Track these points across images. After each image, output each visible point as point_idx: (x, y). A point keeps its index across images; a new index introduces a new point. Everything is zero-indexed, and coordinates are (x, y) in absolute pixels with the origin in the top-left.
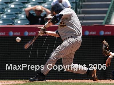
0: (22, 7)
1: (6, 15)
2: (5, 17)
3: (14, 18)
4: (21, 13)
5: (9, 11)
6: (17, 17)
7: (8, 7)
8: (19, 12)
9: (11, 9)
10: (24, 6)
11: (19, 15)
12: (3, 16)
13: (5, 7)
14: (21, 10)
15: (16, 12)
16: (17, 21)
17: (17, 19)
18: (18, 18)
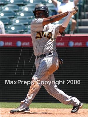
0: (17, 10)
4: (15, 17)
6: (10, 22)
8: (13, 16)
10: (19, 9)
11: (13, 20)
14: (16, 14)
15: (10, 16)
16: (11, 27)
17: (10, 25)
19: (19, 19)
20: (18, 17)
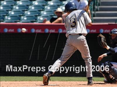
0: (45, 4)
1: (30, 12)
2: (29, 13)
3: (37, 15)
4: (43, 10)
5: (33, 8)
7: (33, 5)
8: (41, 9)
9: (35, 6)
11: (42, 12)
12: (27, 13)
13: (29, 4)
15: (39, 9)
16: (40, 18)
17: (39, 16)
18: (41, 15)
19: (47, 11)
20: (46, 10)
